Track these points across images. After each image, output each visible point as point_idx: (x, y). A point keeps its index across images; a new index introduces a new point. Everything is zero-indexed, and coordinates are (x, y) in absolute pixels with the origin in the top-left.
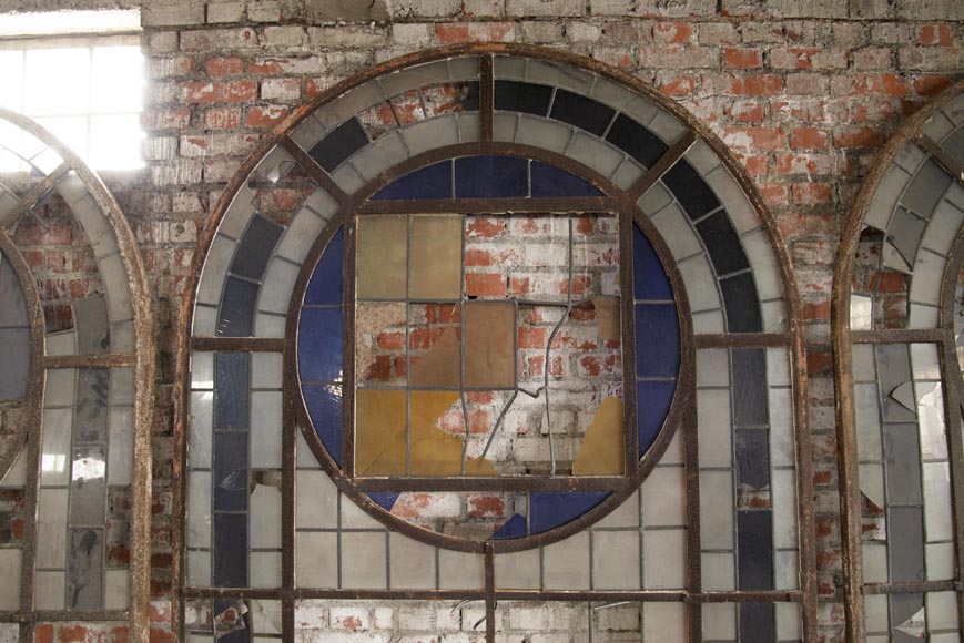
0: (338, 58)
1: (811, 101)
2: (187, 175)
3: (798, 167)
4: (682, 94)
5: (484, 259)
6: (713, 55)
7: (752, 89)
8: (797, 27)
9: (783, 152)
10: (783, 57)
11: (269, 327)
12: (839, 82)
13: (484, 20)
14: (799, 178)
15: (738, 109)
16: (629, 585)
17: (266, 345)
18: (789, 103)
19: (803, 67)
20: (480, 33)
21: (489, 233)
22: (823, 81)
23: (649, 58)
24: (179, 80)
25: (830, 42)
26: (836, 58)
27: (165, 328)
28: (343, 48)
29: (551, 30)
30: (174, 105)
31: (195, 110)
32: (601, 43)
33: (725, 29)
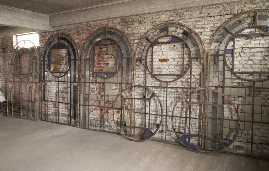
0: (50, 35)
1: (83, 36)
2: (42, 46)
3: (82, 43)
4: (73, 36)
5: (60, 53)
6: (76, 32)
7: (78, 35)
8: (82, 28)
9: (81, 41)
10: (81, 31)
11: (46, 59)
12: (85, 34)
13: (60, 30)
14: (82, 44)
15: (77, 37)
16: (67, 81)
17: (46, 61)
18: (81, 36)
19: (83, 32)
20: (59, 32)
21: (60, 50)
22: (84, 34)
23: (71, 33)
24: (41, 38)
25: (85, 29)
26: (85, 31)
27: (40, 60)
28: (51, 34)
29: (64, 31)
30: (41, 40)
31: (42, 40)
32: (68, 32)
33: (76, 29)
